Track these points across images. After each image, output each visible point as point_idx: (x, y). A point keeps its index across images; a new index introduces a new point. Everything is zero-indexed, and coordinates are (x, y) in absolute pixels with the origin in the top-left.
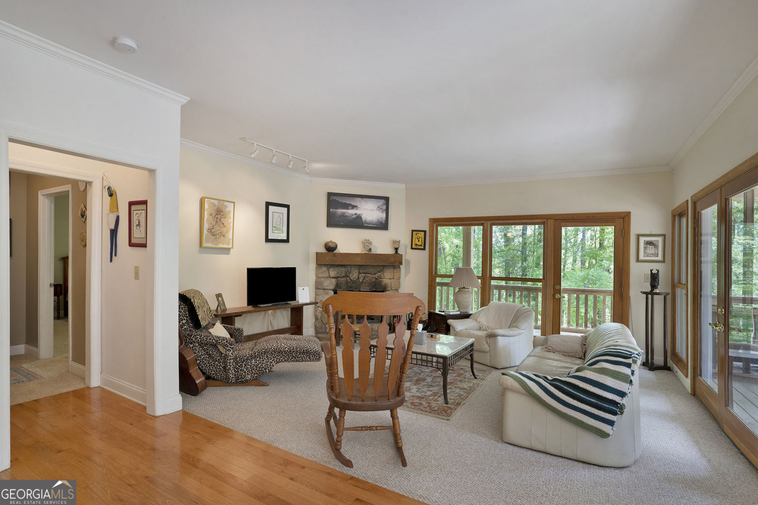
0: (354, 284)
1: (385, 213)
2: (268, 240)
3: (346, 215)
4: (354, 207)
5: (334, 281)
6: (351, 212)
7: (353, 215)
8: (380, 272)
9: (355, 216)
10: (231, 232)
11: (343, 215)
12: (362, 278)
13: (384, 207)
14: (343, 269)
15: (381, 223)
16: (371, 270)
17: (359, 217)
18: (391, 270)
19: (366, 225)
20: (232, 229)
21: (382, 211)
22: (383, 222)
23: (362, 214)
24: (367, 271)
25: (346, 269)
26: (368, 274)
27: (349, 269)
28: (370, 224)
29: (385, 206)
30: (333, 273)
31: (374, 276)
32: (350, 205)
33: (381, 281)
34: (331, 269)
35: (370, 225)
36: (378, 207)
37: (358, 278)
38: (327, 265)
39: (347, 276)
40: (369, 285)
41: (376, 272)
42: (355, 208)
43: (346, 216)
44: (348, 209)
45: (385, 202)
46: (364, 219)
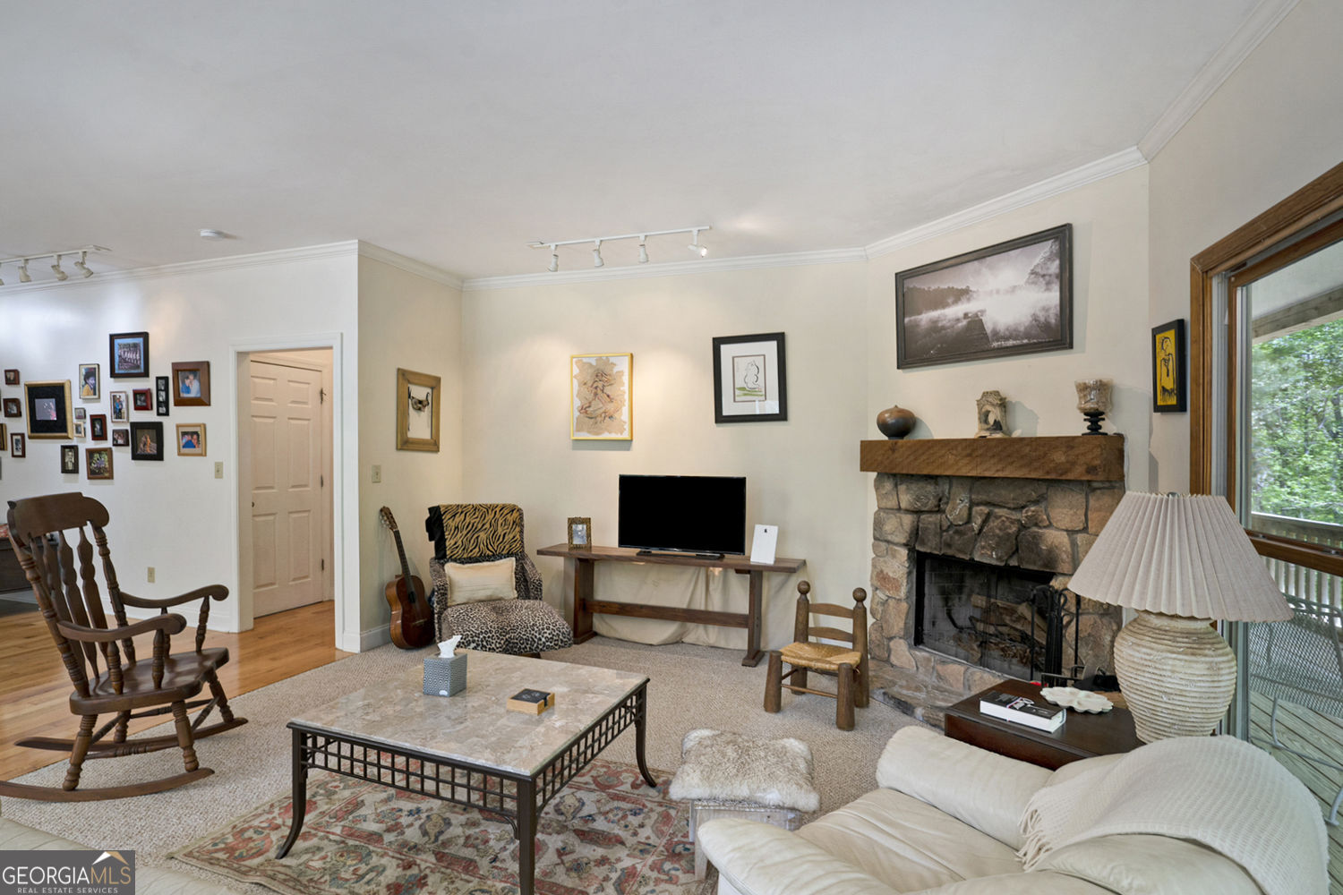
0: (957, 537)
1: (1056, 288)
2: (721, 418)
3: (940, 325)
4: (961, 294)
5: (908, 520)
6: (953, 313)
7: (958, 320)
8: (1036, 502)
9: (964, 322)
10: (625, 410)
11: (935, 327)
12: (979, 521)
13: (1054, 267)
14: (930, 488)
15: (1046, 327)
16: (1007, 494)
17: (975, 323)
18: (1078, 498)
19: (995, 344)
20: (627, 403)
21: (1048, 283)
22: (1053, 321)
23: (983, 312)
24: (992, 497)
25: (939, 489)
26: (1000, 506)
27: (947, 487)
28: (1007, 339)
29: (1057, 262)
30: (906, 499)
31: (1016, 516)
32: (951, 290)
33: (1037, 539)
34: (902, 488)
35: (1011, 343)
36: (1033, 272)
37: (969, 520)
38: (895, 475)
39: (939, 510)
40: (998, 544)
41: (1022, 502)
42: (964, 299)
43: (943, 328)
44: (944, 305)
45: (1056, 247)
46: (989, 327)
